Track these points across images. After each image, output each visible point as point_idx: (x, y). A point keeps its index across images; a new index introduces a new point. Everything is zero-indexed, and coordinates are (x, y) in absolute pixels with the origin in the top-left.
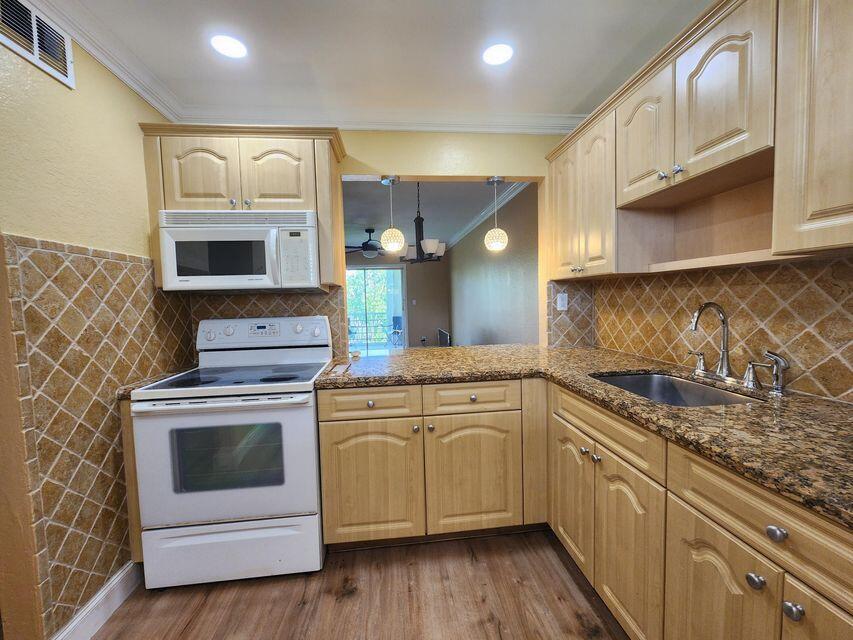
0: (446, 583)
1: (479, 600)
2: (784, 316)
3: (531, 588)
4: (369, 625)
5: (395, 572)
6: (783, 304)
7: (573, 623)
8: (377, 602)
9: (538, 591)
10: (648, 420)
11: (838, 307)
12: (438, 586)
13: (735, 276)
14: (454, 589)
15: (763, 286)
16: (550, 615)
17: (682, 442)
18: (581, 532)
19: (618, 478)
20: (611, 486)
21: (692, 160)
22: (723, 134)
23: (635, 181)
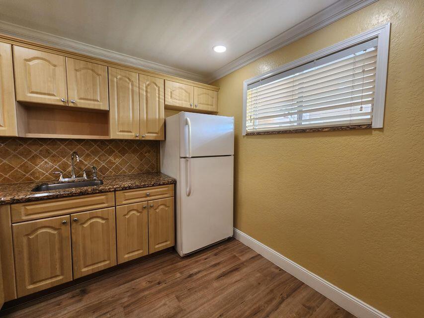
2: (88, 155)
6: (87, 152)
7: (77, 298)
10: (109, 189)
11: (103, 152)
13: (67, 142)
15: (79, 146)
16: (69, 308)
17: (125, 189)
18: (58, 266)
19: (91, 218)
20: (85, 226)
21: (78, 101)
22: (92, 98)
23: (37, 93)
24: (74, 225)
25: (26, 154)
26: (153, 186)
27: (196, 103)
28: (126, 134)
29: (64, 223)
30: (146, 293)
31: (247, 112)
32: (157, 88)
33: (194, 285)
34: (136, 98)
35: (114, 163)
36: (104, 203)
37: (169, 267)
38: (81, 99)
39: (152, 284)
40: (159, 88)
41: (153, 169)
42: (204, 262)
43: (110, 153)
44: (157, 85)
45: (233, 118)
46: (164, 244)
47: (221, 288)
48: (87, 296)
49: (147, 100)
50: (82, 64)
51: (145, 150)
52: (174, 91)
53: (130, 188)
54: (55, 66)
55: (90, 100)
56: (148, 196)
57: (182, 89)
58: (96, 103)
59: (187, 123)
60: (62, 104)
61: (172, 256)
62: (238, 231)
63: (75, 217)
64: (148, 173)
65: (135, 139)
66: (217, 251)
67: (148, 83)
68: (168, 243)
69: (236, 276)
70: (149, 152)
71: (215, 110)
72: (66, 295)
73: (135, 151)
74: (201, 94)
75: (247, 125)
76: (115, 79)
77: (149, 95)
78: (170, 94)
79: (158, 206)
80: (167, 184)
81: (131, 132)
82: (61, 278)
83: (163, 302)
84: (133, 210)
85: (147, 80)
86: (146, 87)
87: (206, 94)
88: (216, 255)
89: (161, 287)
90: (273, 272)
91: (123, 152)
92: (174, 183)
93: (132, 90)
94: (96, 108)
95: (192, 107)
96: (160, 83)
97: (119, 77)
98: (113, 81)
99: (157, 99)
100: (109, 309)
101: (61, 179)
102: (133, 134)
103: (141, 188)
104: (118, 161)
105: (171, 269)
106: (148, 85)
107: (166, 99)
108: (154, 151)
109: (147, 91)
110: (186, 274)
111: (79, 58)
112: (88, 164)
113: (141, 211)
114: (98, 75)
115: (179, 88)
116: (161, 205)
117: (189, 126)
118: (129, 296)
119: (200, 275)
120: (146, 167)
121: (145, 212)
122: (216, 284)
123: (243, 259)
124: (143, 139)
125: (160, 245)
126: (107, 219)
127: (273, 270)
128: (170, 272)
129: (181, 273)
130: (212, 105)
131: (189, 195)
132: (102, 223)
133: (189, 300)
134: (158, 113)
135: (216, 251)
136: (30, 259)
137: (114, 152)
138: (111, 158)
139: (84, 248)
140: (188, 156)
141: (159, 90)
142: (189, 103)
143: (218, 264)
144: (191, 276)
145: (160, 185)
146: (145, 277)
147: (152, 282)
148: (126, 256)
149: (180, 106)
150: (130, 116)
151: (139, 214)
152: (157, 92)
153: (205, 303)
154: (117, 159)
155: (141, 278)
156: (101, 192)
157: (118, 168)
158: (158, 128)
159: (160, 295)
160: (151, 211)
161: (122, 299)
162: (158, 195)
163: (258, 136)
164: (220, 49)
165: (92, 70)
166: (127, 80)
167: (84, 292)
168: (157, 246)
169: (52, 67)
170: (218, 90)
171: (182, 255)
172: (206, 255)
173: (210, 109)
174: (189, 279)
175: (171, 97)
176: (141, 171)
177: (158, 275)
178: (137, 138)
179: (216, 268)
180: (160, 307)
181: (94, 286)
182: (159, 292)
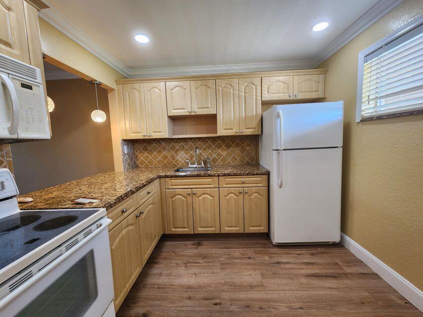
0: (164, 274)
1: (176, 265)
2: (205, 149)
3: (179, 251)
4: (170, 306)
5: (144, 294)
6: (204, 147)
7: (195, 246)
8: (158, 302)
9: (181, 250)
10: (215, 174)
11: (214, 146)
12: (163, 277)
14: (167, 272)
16: (190, 250)
17: (225, 175)
18: (186, 222)
19: (203, 194)
20: (200, 198)
21: (198, 110)
22: (205, 106)
23: (177, 109)
24: (194, 196)
25: (173, 148)
26: (247, 175)
27: (296, 92)
28: (229, 131)
29: (189, 194)
30: (238, 261)
31: (364, 91)
32: (254, 87)
33: (280, 272)
34: (237, 101)
35: (222, 155)
36: (211, 184)
37: (260, 249)
38: (199, 108)
39: (244, 256)
40: (256, 86)
41: (253, 161)
42: (296, 257)
43: (219, 147)
44: (254, 85)
45: (342, 102)
46: (258, 228)
47: (309, 286)
48: (200, 247)
49: (245, 100)
50: (199, 83)
51: (245, 144)
52: (270, 86)
53: (229, 175)
54: (185, 89)
55: (205, 108)
56: (243, 183)
57: (280, 81)
58: (208, 109)
59: (279, 116)
60: (188, 114)
61: (266, 241)
62: (347, 238)
63: (195, 191)
64: (248, 164)
65: (235, 134)
66: (315, 251)
67: (246, 85)
68: (262, 228)
69: (332, 283)
70: (249, 146)
71: (321, 96)
72: (190, 242)
73: (237, 145)
74: (302, 82)
75: (363, 108)
76: (221, 88)
77: (247, 95)
78: (267, 90)
79: (252, 194)
80: (260, 175)
81: (232, 129)
82: (187, 229)
83: (249, 273)
84: (232, 193)
85: (246, 82)
86: (245, 89)
87: (308, 80)
88: (312, 254)
89: (249, 261)
90: (391, 300)
91: (228, 146)
92: (268, 174)
93: (233, 94)
94: (208, 113)
95: (292, 98)
96: (257, 81)
97: (223, 86)
98: (219, 90)
99: (255, 97)
100: (211, 261)
101: (190, 166)
102: (234, 131)
103: (238, 175)
104: (224, 153)
105: (262, 251)
106: (247, 86)
107: (263, 95)
108: (254, 145)
109: (245, 92)
110: (275, 260)
111: (198, 79)
112: (205, 155)
113: (237, 195)
114: (209, 88)
115: (277, 81)
116: (254, 193)
117: (280, 119)
118: (225, 258)
119: (288, 266)
120: (247, 159)
121: (241, 196)
122: (303, 280)
123: (348, 270)
124: (242, 134)
125: (254, 228)
126: (213, 197)
127: (393, 297)
128: (260, 253)
129: (270, 257)
130: (317, 91)
131: (281, 187)
132: (210, 199)
133: (272, 281)
134: (256, 109)
135: (313, 251)
136: (173, 212)
137: (222, 146)
138: (220, 151)
139: (200, 214)
140: (279, 148)
141: (256, 89)
142: (287, 94)
143: (313, 264)
144: (278, 263)
145: (253, 175)
146: (240, 249)
147: (244, 255)
148: (227, 228)
149: (277, 99)
150: (231, 115)
151: (236, 197)
152: (254, 90)
153: (286, 290)
154: (224, 152)
155: (236, 249)
156: (209, 176)
157: (224, 160)
158: (255, 123)
159: (248, 267)
160: (246, 196)
161: (220, 257)
162: (252, 183)
163: (379, 121)
164: (321, 27)
165: (206, 86)
166: (230, 86)
167: (199, 244)
168: (251, 228)
169: (184, 90)
170: (325, 73)
171: (274, 243)
172: (300, 251)
173: (314, 96)
174: (276, 265)
175: (268, 92)
176: (243, 162)
177: (250, 252)
178: (237, 134)
179: (308, 266)
180: (247, 275)
181: (205, 243)
182: (248, 264)
